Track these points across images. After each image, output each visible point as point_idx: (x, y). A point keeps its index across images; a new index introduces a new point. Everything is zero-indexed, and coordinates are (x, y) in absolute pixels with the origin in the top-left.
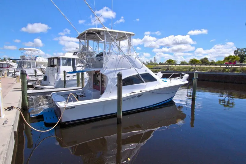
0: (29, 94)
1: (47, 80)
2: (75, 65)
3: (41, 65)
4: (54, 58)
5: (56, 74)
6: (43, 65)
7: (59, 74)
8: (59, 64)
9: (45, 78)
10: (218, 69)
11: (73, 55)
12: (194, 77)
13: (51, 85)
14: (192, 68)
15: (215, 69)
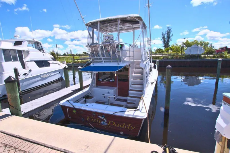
2: (24, 60)
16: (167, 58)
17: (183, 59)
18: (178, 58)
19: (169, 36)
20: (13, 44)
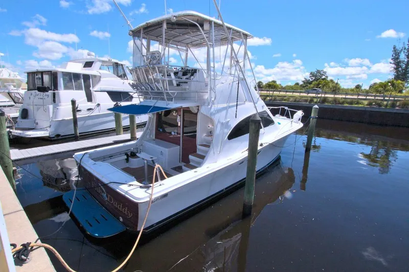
0: (17, 162)
1: (29, 117)
2: (91, 88)
3: (10, 85)
4: (42, 73)
5: (51, 107)
6: (14, 86)
7: (58, 106)
8: (55, 86)
9: (25, 114)
10: (304, 98)
11: (84, 67)
12: (312, 115)
13: (41, 129)
14: (268, 96)
15: (299, 98)
16: (380, 105)
20: (83, 66)
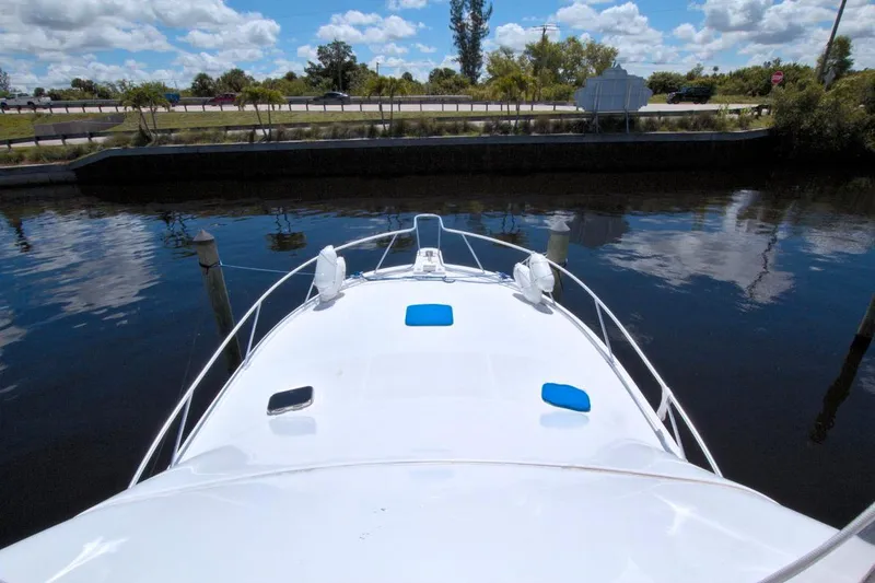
16: (506, 130)
17: (571, 134)
18: (551, 128)
19: (480, 12)
